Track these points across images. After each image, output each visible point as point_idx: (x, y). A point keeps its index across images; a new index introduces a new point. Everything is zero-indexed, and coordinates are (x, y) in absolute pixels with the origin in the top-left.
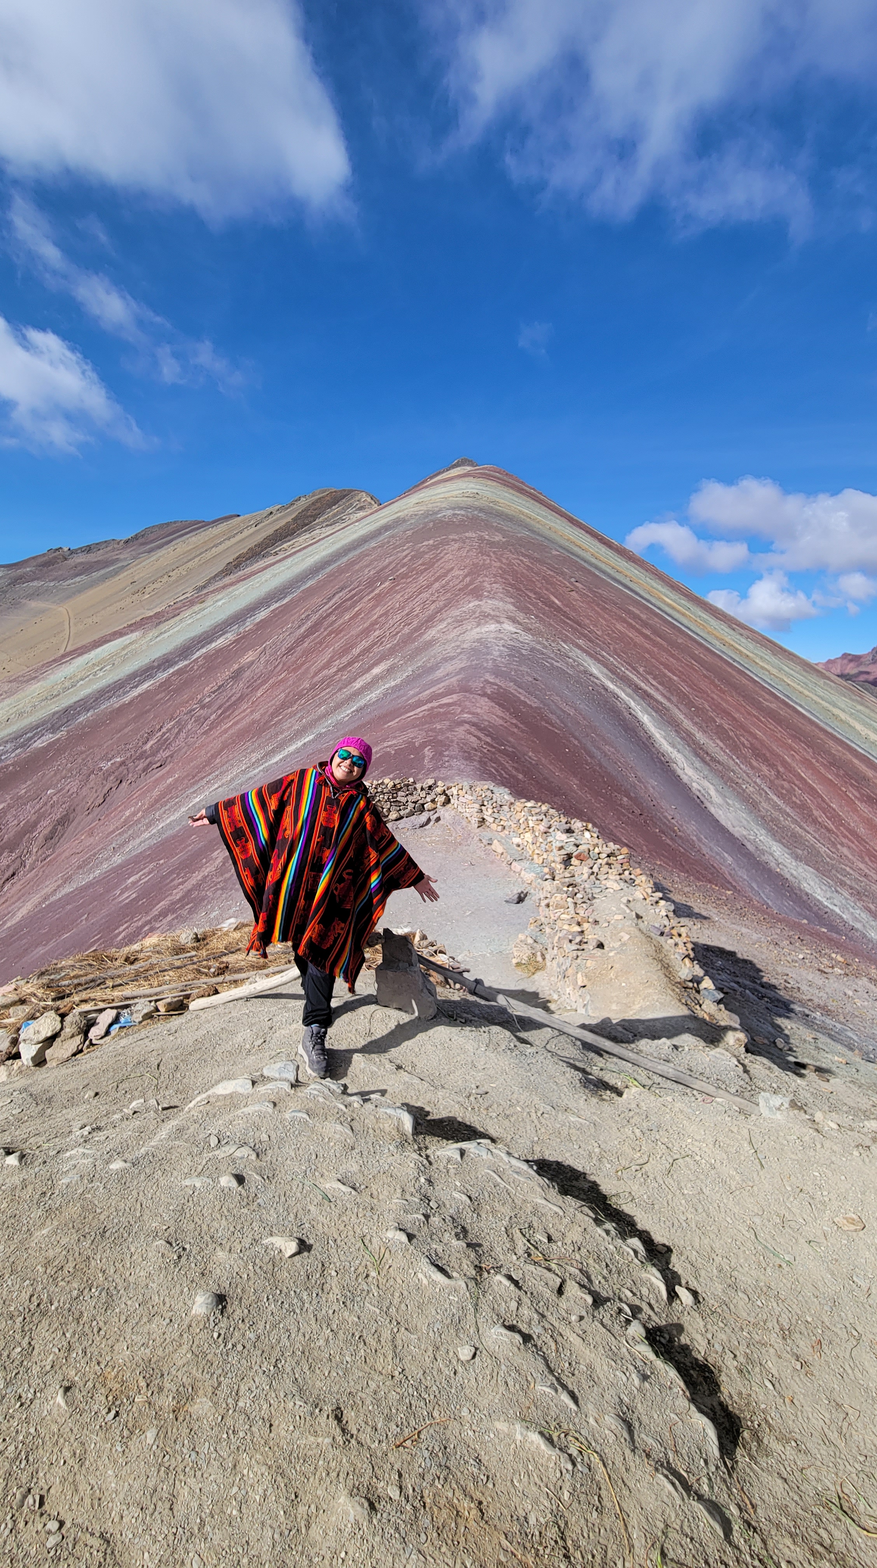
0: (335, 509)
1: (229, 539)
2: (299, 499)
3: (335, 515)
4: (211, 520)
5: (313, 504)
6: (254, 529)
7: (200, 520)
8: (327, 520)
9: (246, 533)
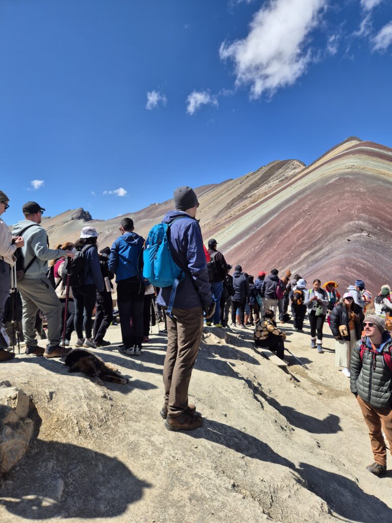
0: (280, 170)
1: (228, 191)
2: (262, 168)
3: (281, 173)
4: (219, 183)
5: (269, 169)
6: (240, 185)
7: (214, 183)
8: (276, 176)
9: (236, 187)
